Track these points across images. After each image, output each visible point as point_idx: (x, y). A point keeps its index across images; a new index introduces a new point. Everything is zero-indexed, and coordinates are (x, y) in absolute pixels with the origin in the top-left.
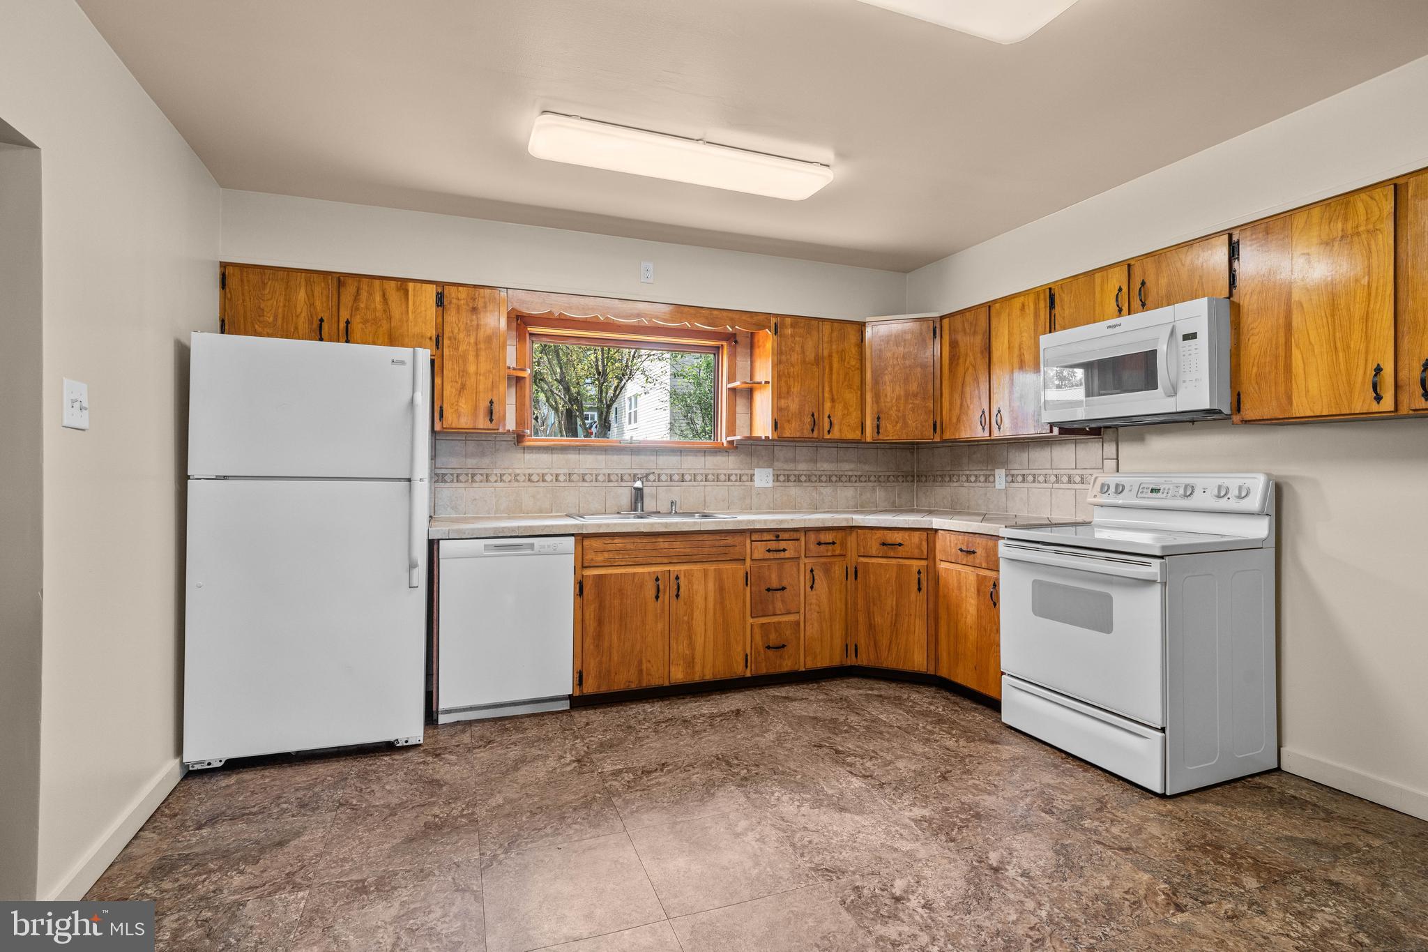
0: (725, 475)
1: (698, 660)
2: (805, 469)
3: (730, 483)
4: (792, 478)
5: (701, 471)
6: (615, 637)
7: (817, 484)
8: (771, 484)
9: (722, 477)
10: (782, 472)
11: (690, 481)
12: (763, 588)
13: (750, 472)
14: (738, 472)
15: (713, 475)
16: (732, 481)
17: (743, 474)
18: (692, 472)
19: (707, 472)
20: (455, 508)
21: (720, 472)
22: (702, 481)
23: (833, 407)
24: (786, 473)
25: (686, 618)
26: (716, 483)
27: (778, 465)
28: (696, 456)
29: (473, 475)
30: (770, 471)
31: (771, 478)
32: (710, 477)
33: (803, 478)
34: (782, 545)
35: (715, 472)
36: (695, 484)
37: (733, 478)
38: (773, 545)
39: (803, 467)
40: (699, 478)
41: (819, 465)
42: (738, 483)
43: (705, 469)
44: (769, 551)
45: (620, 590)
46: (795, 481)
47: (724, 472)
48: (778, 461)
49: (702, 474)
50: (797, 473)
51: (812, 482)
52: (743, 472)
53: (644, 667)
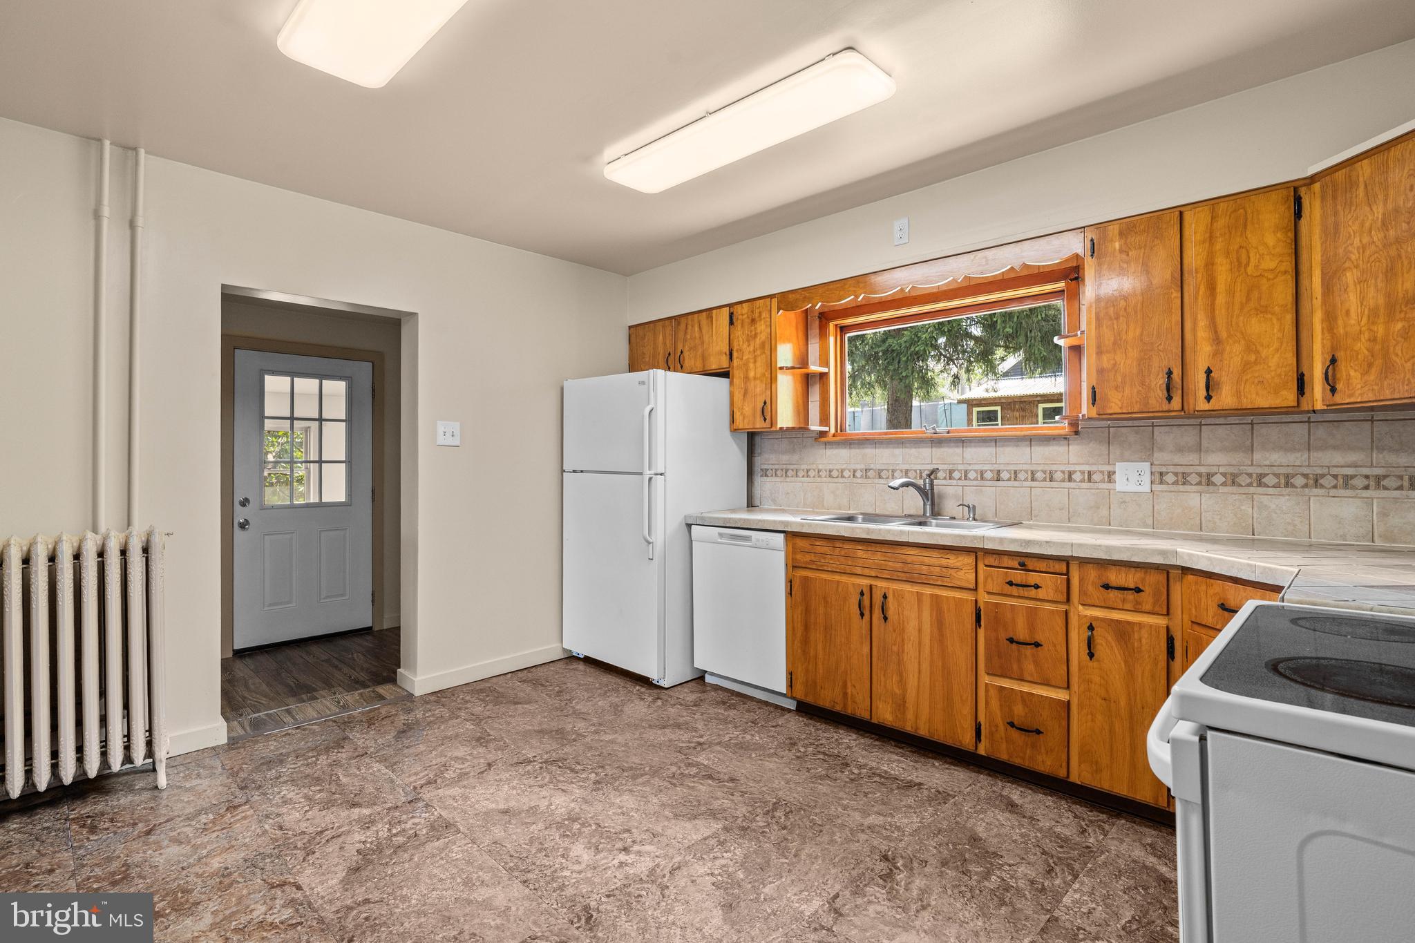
0: (1063, 472)
1: (910, 705)
2: (1225, 462)
3: (1072, 485)
4: (1194, 479)
5: (1026, 467)
6: (820, 646)
7: (1252, 490)
8: (1146, 487)
9: (1058, 476)
10: (1172, 469)
11: (1009, 480)
12: (1003, 636)
13: (1107, 468)
14: (1086, 468)
15: (1044, 472)
16: (1075, 481)
17: (1095, 472)
18: (1013, 468)
19: (1034, 468)
20: (774, 501)
21: (1054, 468)
22: (1026, 480)
23: (1217, 353)
24: (1180, 469)
25: (895, 648)
26: (1048, 484)
27: (1159, 456)
28: (1017, 446)
29: (787, 471)
30: (1146, 466)
31: (1147, 478)
32: (1039, 475)
33: (1218, 479)
34: (1033, 578)
35: (1047, 468)
36: (1016, 484)
37: (1077, 477)
38: (1018, 576)
39: (1217, 460)
40: (1021, 476)
41: (1257, 456)
42: (1085, 485)
43: (1031, 463)
44: (1010, 583)
45: (825, 598)
46: (1199, 483)
47: (1063, 468)
48: (1161, 449)
49: (1026, 472)
50: (1203, 470)
51: (1240, 485)
52: (1094, 468)
53: (849, 691)
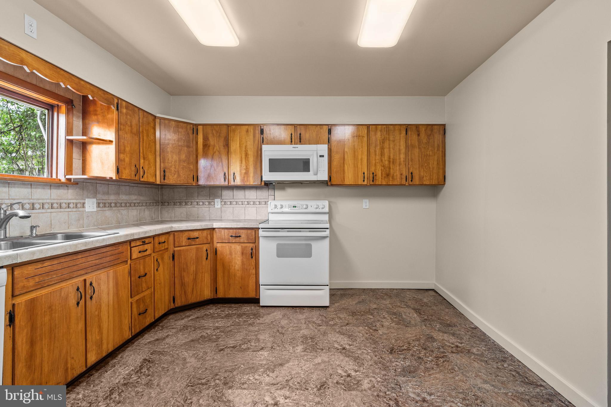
0: (66, 203)
1: (105, 341)
2: (114, 199)
3: (69, 210)
4: (107, 205)
5: (48, 201)
6: (45, 351)
7: (120, 208)
8: (95, 209)
9: (64, 205)
10: (101, 201)
11: (39, 209)
12: (137, 276)
13: (82, 201)
14: (75, 201)
15: (57, 203)
16: (71, 208)
17: (78, 203)
18: (41, 201)
19: (53, 201)
21: (62, 201)
22: (48, 208)
23: (144, 162)
24: (104, 201)
25: (97, 313)
26: (59, 210)
27: (99, 196)
28: (44, 189)
30: (95, 200)
31: (95, 205)
32: (55, 205)
33: (113, 205)
34: (146, 247)
35: (59, 201)
36: (43, 211)
37: (71, 205)
38: (141, 248)
39: (112, 198)
40: (46, 206)
41: (120, 196)
42: (75, 210)
43: (51, 199)
44: (140, 252)
45: (50, 307)
46: (108, 207)
47: (65, 201)
48: (99, 193)
49: (48, 203)
50: (109, 201)
51: (117, 207)
52: (78, 201)
53: (69, 365)
